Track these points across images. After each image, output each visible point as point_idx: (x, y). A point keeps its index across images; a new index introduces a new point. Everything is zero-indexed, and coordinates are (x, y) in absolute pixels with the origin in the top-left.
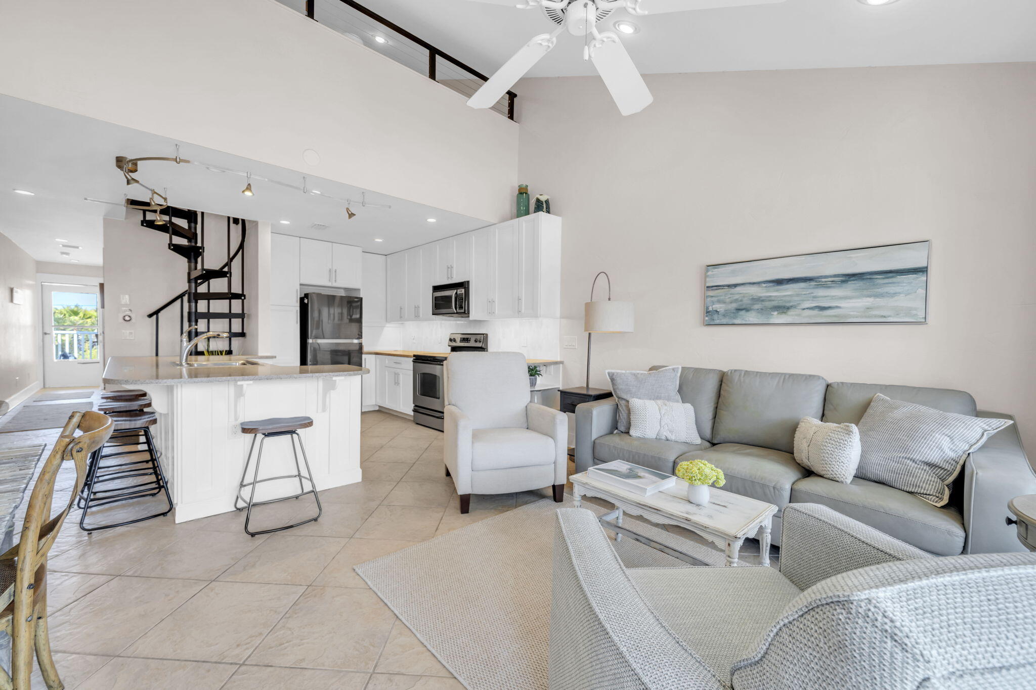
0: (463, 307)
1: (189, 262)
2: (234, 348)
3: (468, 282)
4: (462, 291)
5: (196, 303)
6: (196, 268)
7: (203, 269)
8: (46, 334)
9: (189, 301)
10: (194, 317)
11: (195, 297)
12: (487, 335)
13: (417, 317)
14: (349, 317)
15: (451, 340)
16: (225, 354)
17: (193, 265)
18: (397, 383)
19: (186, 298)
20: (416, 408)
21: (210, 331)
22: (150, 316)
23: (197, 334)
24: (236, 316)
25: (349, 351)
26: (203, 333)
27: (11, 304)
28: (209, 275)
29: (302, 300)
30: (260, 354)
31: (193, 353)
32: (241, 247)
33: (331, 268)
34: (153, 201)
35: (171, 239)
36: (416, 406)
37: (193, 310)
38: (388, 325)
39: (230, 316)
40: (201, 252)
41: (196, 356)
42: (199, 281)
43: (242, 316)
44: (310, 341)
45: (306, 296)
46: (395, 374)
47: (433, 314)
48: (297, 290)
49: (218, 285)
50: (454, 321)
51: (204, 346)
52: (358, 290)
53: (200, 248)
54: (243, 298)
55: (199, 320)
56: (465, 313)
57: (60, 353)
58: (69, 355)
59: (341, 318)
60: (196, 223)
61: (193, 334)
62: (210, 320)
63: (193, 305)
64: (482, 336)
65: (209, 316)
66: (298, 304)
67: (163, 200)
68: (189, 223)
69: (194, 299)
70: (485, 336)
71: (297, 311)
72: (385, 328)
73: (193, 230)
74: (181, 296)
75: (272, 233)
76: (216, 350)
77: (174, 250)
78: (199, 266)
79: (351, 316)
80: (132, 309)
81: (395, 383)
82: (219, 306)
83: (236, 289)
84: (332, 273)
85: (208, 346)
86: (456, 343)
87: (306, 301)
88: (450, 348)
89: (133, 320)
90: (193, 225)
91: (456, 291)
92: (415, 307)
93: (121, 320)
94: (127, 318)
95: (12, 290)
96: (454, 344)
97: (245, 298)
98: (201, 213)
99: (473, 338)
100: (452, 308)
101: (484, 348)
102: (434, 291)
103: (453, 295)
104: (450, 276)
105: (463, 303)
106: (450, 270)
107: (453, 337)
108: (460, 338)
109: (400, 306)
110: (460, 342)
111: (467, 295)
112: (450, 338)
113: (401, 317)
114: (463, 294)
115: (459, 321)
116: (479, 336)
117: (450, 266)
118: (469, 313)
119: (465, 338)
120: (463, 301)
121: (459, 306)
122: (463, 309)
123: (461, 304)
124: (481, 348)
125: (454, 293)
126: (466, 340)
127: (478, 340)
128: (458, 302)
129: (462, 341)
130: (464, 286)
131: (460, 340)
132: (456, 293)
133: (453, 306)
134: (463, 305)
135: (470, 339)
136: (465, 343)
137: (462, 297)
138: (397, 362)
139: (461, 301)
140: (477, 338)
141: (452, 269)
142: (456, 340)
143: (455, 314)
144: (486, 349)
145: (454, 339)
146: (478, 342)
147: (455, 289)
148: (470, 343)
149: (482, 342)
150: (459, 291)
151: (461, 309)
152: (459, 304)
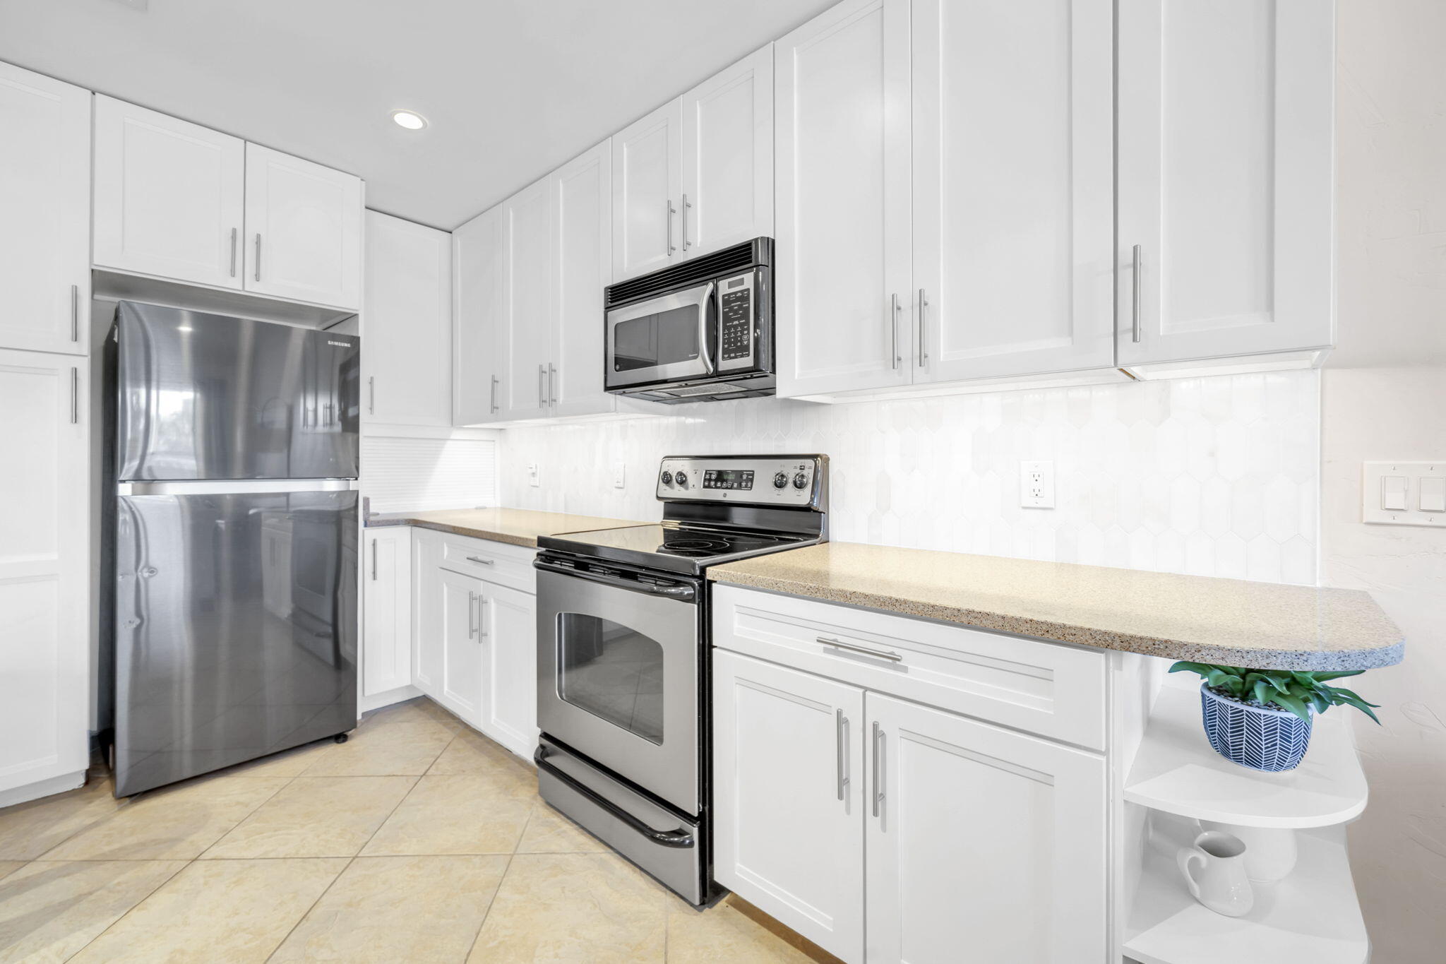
0: (747, 348)
3: (771, 244)
4: (741, 282)
12: (826, 460)
13: (547, 402)
15: (666, 479)
18: (477, 631)
20: (545, 742)
33: (238, 226)
36: (545, 736)
38: (456, 434)
46: (472, 598)
47: (607, 389)
50: (672, 415)
52: (351, 317)
56: (756, 370)
64: (810, 463)
70: (821, 467)
72: (446, 444)
81: (472, 631)
84: (244, 247)
86: (687, 488)
88: (662, 503)
91: (711, 286)
92: (542, 372)
96: (678, 492)
99: (764, 474)
100: (695, 358)
101: (820, 510)
102: (610, 304)
103: (700, 306)
104: (677, 242)
105: (748, 333)
106: (677, 219)
107: (674, 467)
108: (706, 473)
109: (493, 376)
110: (705, 487)
111: (766, 298)
112: (662, 474)
113: (494, 408)
114: (743, 297)
115: (693, 414)
116: (799, 462)
117: (677, 205)
118: (774, 371)
119: (726, 472)
120: (748, 323)
121: (726, 346)
122: (748, 355)
123: (736, 338)
124: (807, 509)
125: (701, 298)
126: (731, 480)
127: (791, 481)
128: (724, 330)
129: (713, 483)
130: (751, 262)
131: (705, 480)
132: (713, 297)
133: (702, 344)
134: (746, 337)
135: (753, 475)
136: (727, 488)
137: (740, 306)
138: (480, 558)
139: (735, 327)
140: (785, 473)
141: (690, 212)
142: (691, 480)
143: (706, 376)
144: (822, 514)
145: (680, 474)
146: (790, 485)
147: (705, 282)
148: (751, 488)
149: (809, 487)
150: (731, 285)
151: (736, 357)
152: (729, 339)
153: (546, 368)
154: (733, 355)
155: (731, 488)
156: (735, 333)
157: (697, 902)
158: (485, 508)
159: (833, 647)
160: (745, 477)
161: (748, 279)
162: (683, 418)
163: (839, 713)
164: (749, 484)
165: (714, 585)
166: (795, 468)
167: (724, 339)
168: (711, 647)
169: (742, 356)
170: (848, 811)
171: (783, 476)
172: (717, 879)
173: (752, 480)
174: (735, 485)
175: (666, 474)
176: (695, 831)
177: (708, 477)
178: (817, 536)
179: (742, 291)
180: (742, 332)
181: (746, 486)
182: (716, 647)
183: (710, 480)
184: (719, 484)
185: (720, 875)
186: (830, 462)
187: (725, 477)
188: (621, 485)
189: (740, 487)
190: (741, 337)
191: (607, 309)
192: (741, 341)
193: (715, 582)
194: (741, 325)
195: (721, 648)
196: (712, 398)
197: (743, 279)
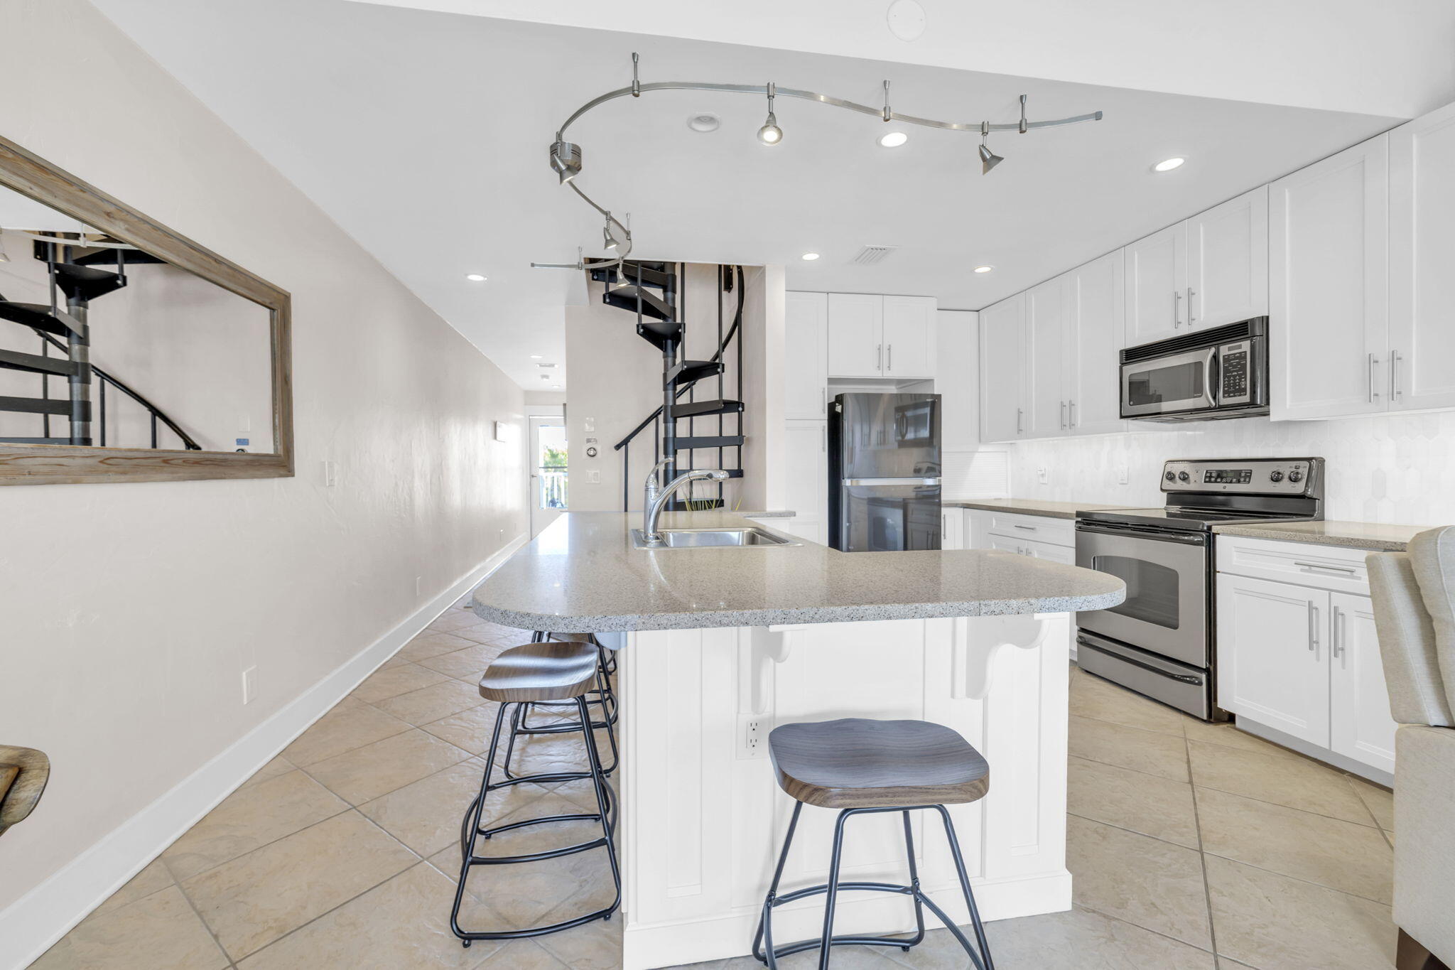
0: (1245, 390)
1: (665, 357)
2: (727, 497)
3: (1265, 320)
4: (1240, 347)
5: (675, 422)
6: (674, 364)
7: (684, 362)
8: (533, 476)
9: (666, 421)
10: (672, 445)
11: (673, 413)
12: (1321, 461)
13: (1067, 426)
14: (900, 438)
15: (1170, 477)
16: (715, 507)
17: (670, 360)
19: (661, 417)
20: (1083, 634)
21: (694, 468)
22: (618, 447)
23: (676, 474)
24: (730, 441)
25: (904, 499)
26: (684, 472)
27: (495, 441)
28: (693, 373)
29: (831, 407)
30: (769, 509)
31: (671, 506)
32: (737, 322)
33: (881, 343)
34: (609, 234)
35: (640, 319)
36: (1083, 630)
37: (671, 435)
38: (982, 448)
39: (719, 442)
40: (680, 333)
41: (674, 512)
42: (680, 387)
43: (738, 441)
44: (847, 482)
45: (839, 399)
47: (1122, 417)
48: (824, 389)
49: (705, 390)
50: (1173, 430)
51: (685, 494)
53: (679, 326)
54: (740, 409)
55: (678, 451)
56: (1252, 404)
57: (550, 499)
58: (556, 501)
59: (883, 441)
60: (674, 291)
61: (671, 474)
62: (694, 450)
63: (671, 425)
64: (1305, 464)
65: (693, 443)
66: (826, 416)
67: (625, 235)
68: (665, 291)
69: (671, 416)
70: (1315, 466)
71: (824, 427)
72: (977, 455)
73: (670, 304)
74: (655, 415)
75: (786, 291)
76: (703, 500)
77: (643, 335)
78: (678, 360)
79: (903, 436)
80: (597, 438)
82: (705, 426)
83: (730, 394)
84: (884, 353)
85: (691, 493)
86: (1189, 483)
87: (839, 409)
88: (1165, 494)
89: (599, 455)
90: (670, 294)
91: (1213, 350)
92: (1063, 406)
93: (585, 456)
94: (592, 453)
95: (495, 424)
96: (1180, 486)
97: (743, 410)
98: (680, 265)
99: (1262, 471)
100: (1200, 396)
101: (1314, 497)
102: (1124, 361)
103: (1204, 364)
104: (1183, 317)
105: (1246, 380)
106: (1183, 304)
107: (1177, 469)
108: (1207, 472)
109: (1019, 409)
110: (1205, 482)
111: (1262, 356)
112: (1166, 473)
113: (1019, 430)
114: (1242, 356)
115: (1194, 430)
116: (1294, 464)
117: (1183, 293)
118: (1268, 403)
119: (1226, 471)
120: (1245, 373)
121: (1226, 389)
122: (1246, 394)
123: (1235, 383)
124: (1302, 497)
125: (1205, 358)
126: (1231, 477)
127: (1286, 477)
128: (1224, 378)
129: (1213, 479)
130: (1247, 334)
131: (1206, 477)
132: (1215, 357)
133: (1206, 389)
134: (1243, 383)
135: (1251, 473)
136: (1227, 482)
137: (1239, 363)
138: (1023, 526)
139: (1235, 376)
140: (1281, 471)
141: (1194, 298)
142: (1192, 478)
143: (1209, 409)
144: (1317, 501)
145: (1183, 473)
146: (1286, 480)
147: (1209, 347)
148: (1249, 482)
149: (1304, 481)
150: (1230, 349)
151: (1235, 396)
152: (1229, 384)
153: (1066, 403)
154: (1232, 395)
155: (1231, 482)
156: (1235, 380)
157: (1205, 718)
158: (1001, 499)
159: (1307, 568)
160: (1243, 474)
161: (1245, 346)
162: (1185, 432)
163: (1310, 603)
164: (1247, 480)
165: (1217, 536)
166: (1291, 467)
167: (1224, 385)
168: (1215, 572)
169: (1240, 395)
170: (1318, 660)
171: (1279, 473)
172: (1220, 705)
173: (1250, 477)
174: (1234, 480)
175: (1169, 473)
176: (1204, 677)
177: (1208, 475)
178: (1312, 516)
179: (1240, 353)
180: (1240, 380)
181: (1245, 481)
182: (1219, 572)
183: (1211, 477)
184: (1219, 480)
185: (1223, 703)
186: (1326, 463)
187: (1225, 475)
188: (1125, 482)
189: (1239, 482)
190: (1239, 383)
191: (1122, 364)
192: (1239, 385)
193: (1219, 534)
194: (1240, 375)
195: (1223, 573)
196: (1213, 419)
197: (1241, 345)
